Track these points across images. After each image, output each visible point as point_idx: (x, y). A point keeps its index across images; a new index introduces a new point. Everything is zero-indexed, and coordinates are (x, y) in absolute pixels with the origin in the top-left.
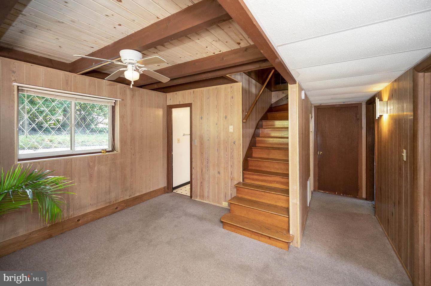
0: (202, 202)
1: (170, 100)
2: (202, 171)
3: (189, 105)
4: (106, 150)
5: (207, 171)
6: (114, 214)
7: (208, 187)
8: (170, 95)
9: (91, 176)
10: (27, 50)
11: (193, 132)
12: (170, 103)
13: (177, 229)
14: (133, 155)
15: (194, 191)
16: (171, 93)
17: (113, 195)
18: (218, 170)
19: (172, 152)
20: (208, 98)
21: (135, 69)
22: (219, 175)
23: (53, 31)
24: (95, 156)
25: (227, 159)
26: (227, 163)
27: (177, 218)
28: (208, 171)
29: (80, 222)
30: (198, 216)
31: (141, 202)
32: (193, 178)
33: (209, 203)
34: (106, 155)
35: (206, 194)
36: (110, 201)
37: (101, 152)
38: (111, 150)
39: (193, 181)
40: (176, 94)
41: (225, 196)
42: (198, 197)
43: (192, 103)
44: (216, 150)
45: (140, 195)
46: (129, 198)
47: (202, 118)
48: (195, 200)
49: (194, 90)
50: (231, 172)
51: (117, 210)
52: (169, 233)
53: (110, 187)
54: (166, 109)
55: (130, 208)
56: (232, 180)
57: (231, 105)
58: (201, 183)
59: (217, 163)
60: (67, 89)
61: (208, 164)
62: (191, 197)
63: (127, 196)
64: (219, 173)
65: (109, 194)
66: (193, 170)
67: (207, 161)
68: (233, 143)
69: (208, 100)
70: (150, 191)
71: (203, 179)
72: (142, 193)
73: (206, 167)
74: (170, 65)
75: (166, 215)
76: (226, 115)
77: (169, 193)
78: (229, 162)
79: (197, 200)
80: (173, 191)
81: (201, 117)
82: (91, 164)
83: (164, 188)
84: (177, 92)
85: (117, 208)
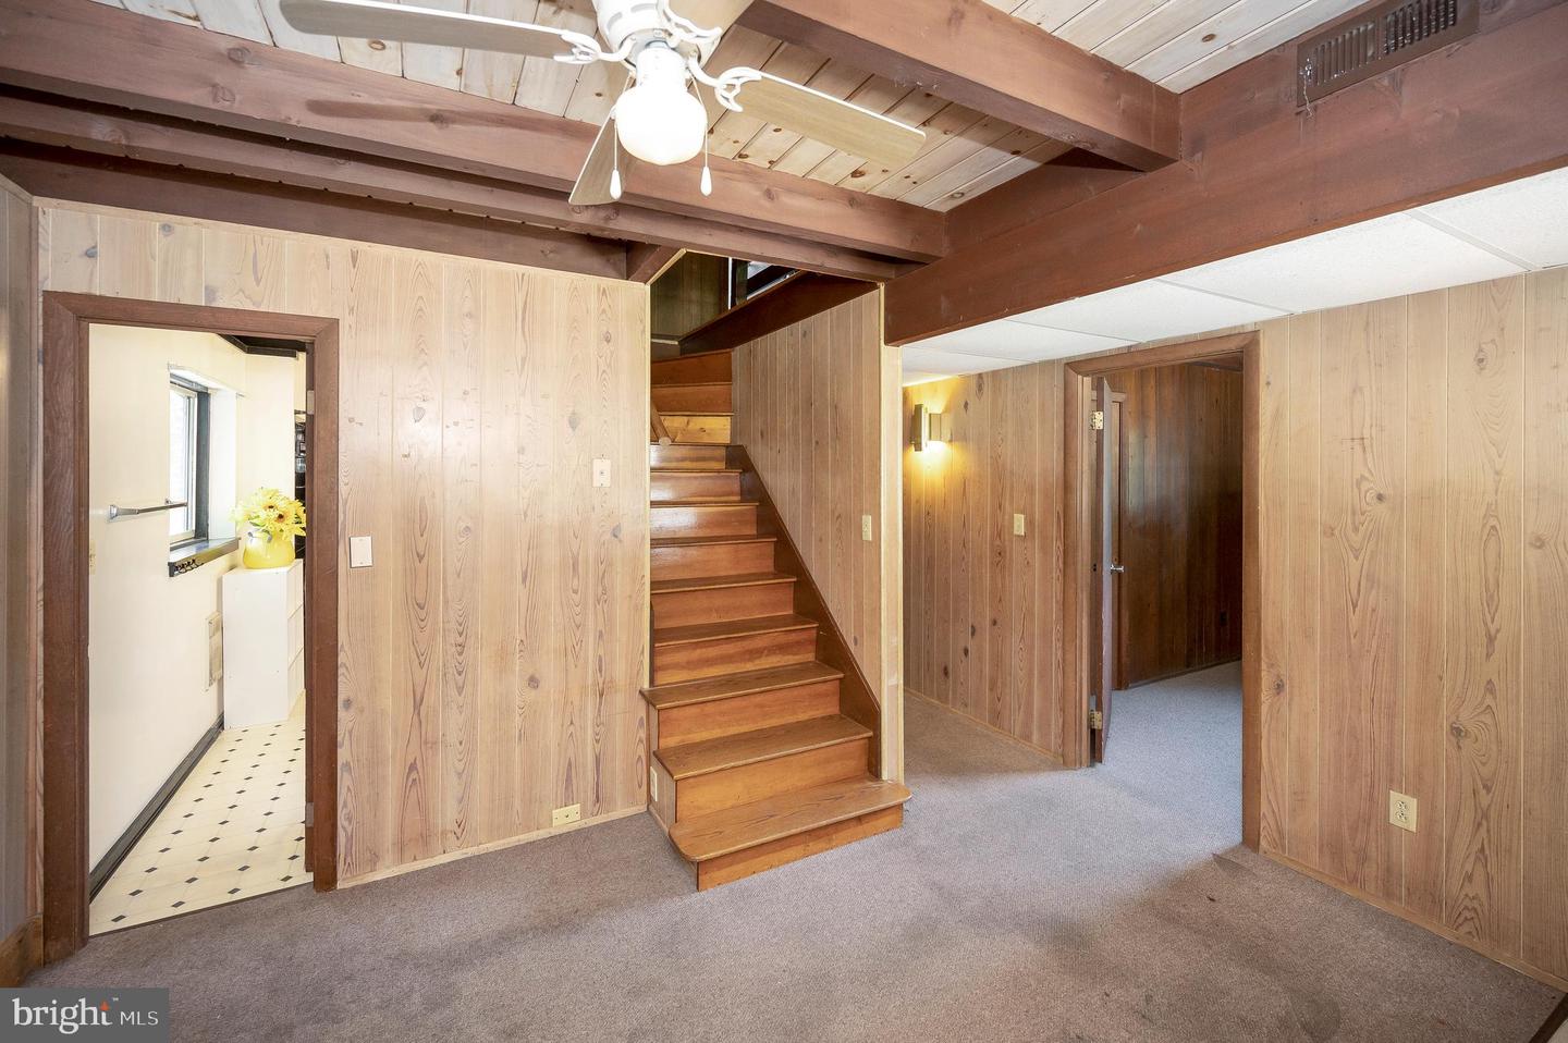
2: (418, 705)
5: (454, 692)
8: (83, 222)
11: (342, 490)
15: (350, 839)
18: (531, 672)
22: (533, 693)
25: (578, 609)
26: (578, 627)
33: (471, 851)
35: (446, 817)
39: (345, 783)
40: (167, 227)
41: (569, 780)
42: (389, 858)
43: (337, 321)
44: (519, 575)
50: (600, 660)
56: (601, 695)
57: (602, 368)
58: (413, 767)
59: (519, 636)
61: (460, 653)
62: (327, 880)
64: (533, 682)
66: (346, 718)
67: (460, 640)
68: (608, 536)
71: (429, 744)
73: (452, 670)
76: (574, 413)
78: (591, 617)
79: (379, 876)
80: (88, 935)
84: (182, 223)
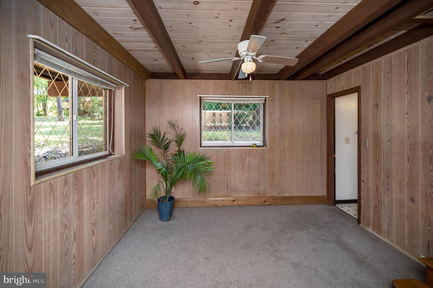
0: (376, 236)
1: (331, 87)
2: (377, 189)
3: (356, 90)
4: (256, 144)
5: (386, 190)
6: (262, 207)
7: (388, 217)
8: (330, 81)
9: (243, 166)
10: (204, 71)
11: (362, 127)
12: (331, 91)
13: (314, 254)
14: (283, 152)
15: (364, 215)
16: (332, 79)
17: (262, 188)
18: (411, 195)
19: (335, 154)
20: (390, 72)
21: (251, 60)
22: (412, 204)
23: (204, 51)
24: (246, 149)
27: (323, 240)
28: (388, 190)
29: (235, 202)
30: (357, 254)
31: (291, 204)
32: (363, 196)
33: (391, 244)
34: (256, 149)
35: (385, 227)
36: (259, 193)
37: (252, 146)
38: (263, 145)
39: (363, 201)
40: (338, 78)
41: (428, 247)
42: (371, 227)
43: (361, 86)
44: (406, 158)
45: (290, 196)
46: (278, 195)
47: (377, 106)
48: (365, 230)
49: (364, 65)
51: (264, 203)
52: (301, 254)
53: (259, 180)
54: (325, 100)
55: (278, 206)
58: (376, 206)
59: (407, 181)
60: (227, 93)
61: (388, 179)
62: (359, 222)
63: (275, 193)
64: (412, 200)
65: (258, 186)
66: (363, 184)
67: (388, 175)
69: (389, 75)
70: (302, 195)
71: (380, 202)
72: (293, 195)
73: (386, 184)
74: (310, 42)
75: (311, 230)
77: (329, 205)
79: (369, 230)
80: (335, 205)
81: (375, 104)
82: (244, 156)
83: (323, 197)
84: (340, 76)
85: (265, 202)
